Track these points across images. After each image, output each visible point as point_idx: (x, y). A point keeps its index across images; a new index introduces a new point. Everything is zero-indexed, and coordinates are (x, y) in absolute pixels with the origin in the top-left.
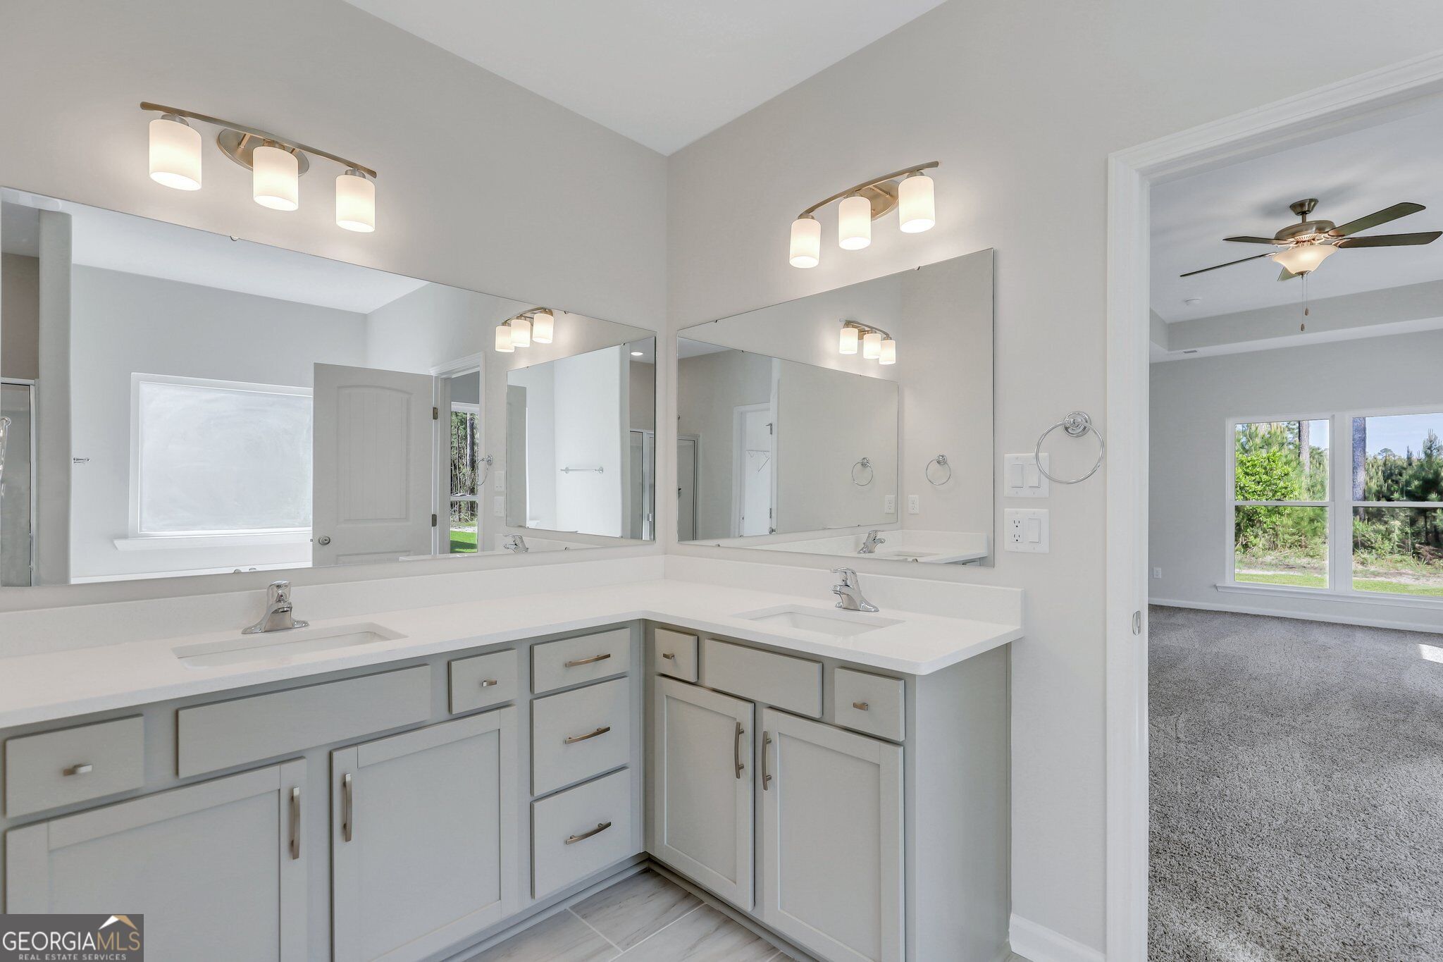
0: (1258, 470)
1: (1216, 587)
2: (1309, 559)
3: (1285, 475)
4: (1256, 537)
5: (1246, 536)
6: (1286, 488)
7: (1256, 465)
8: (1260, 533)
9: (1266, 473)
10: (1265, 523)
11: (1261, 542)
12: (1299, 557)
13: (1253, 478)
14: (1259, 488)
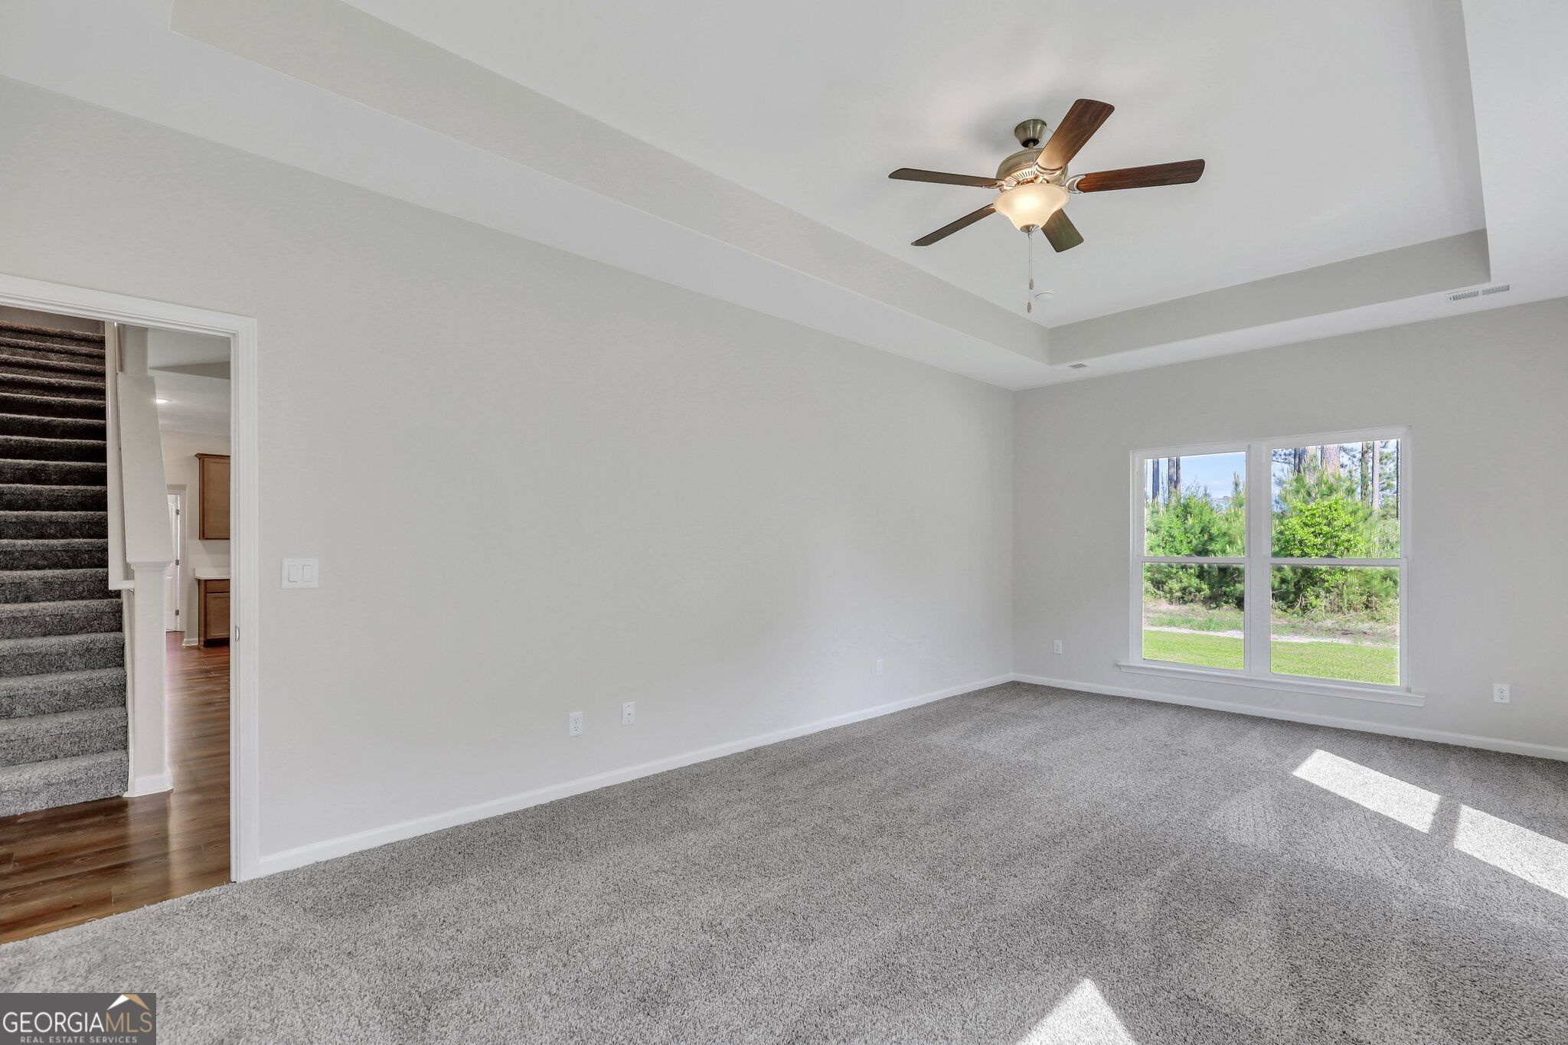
0: (1318, 520)
1: (1119, 666)
2: (1372, 624)
3: (1347, 526)
4: (1317, 597)
5: (1305, 597)
6: (1349, 541)
7: (1314, 515)
8: (1323, 593)
9: (1329, 525)
10: (1328, 581)
11: (1322, 603)
12: (1362, 621)
13: (1312, 530)
14: (1319, 540)
